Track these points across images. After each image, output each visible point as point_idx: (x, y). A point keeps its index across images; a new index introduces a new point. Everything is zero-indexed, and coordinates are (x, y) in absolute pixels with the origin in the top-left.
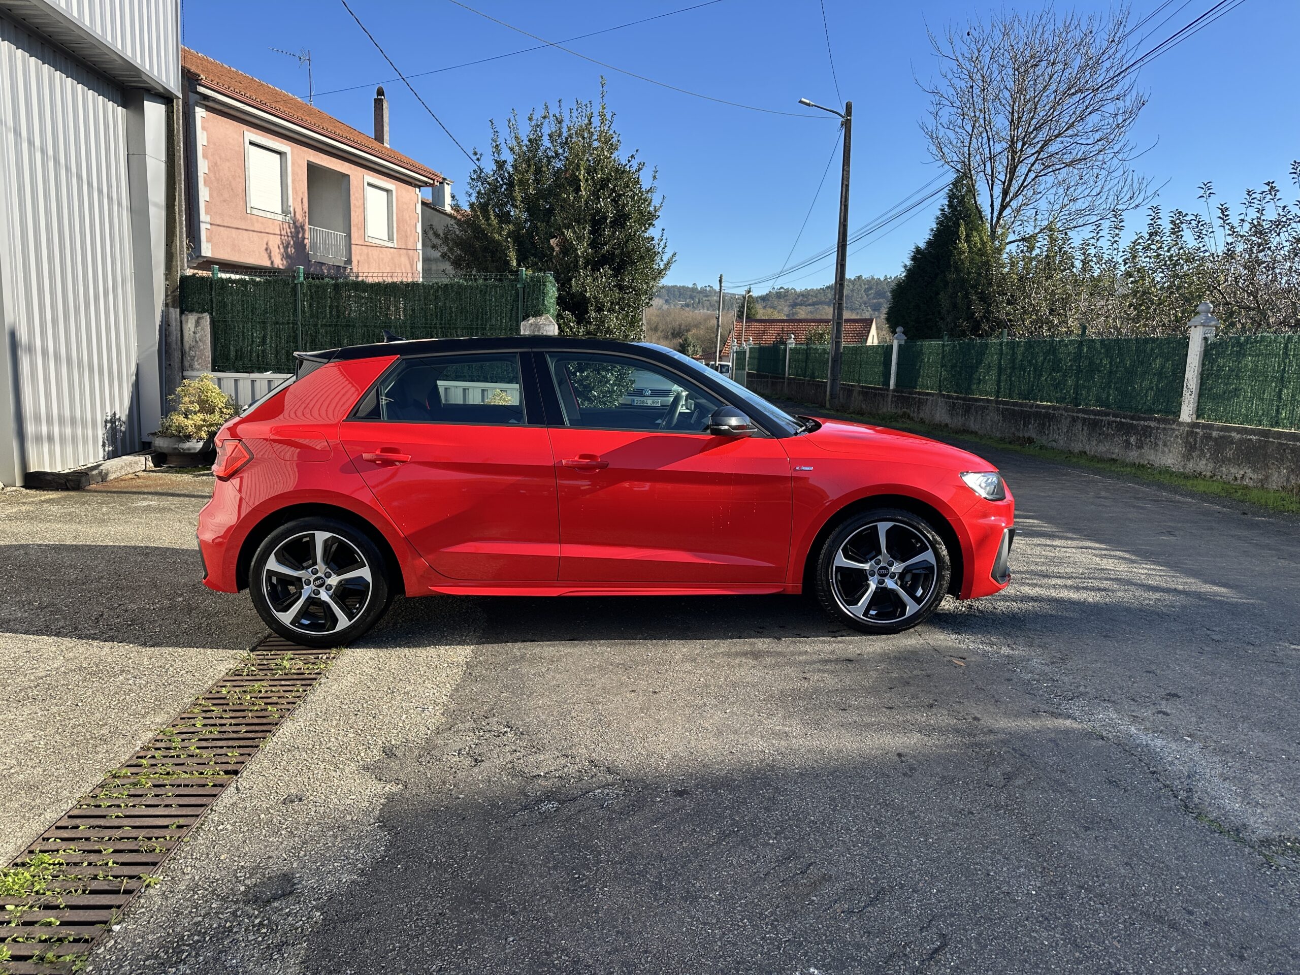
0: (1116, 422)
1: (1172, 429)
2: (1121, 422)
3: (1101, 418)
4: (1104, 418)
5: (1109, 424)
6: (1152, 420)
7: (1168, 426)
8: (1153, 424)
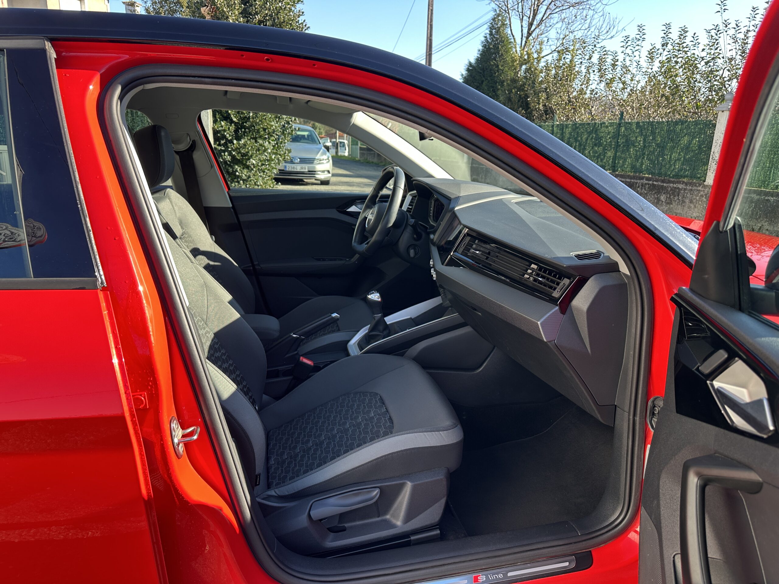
0: (648, 184)
1: (698, 190)
2: (653, 184)
3: (635, 181)
4: (638, 181)
5: (642, 186)
6: (680, 183)
7: (694, 188)
8: (681, 186)
